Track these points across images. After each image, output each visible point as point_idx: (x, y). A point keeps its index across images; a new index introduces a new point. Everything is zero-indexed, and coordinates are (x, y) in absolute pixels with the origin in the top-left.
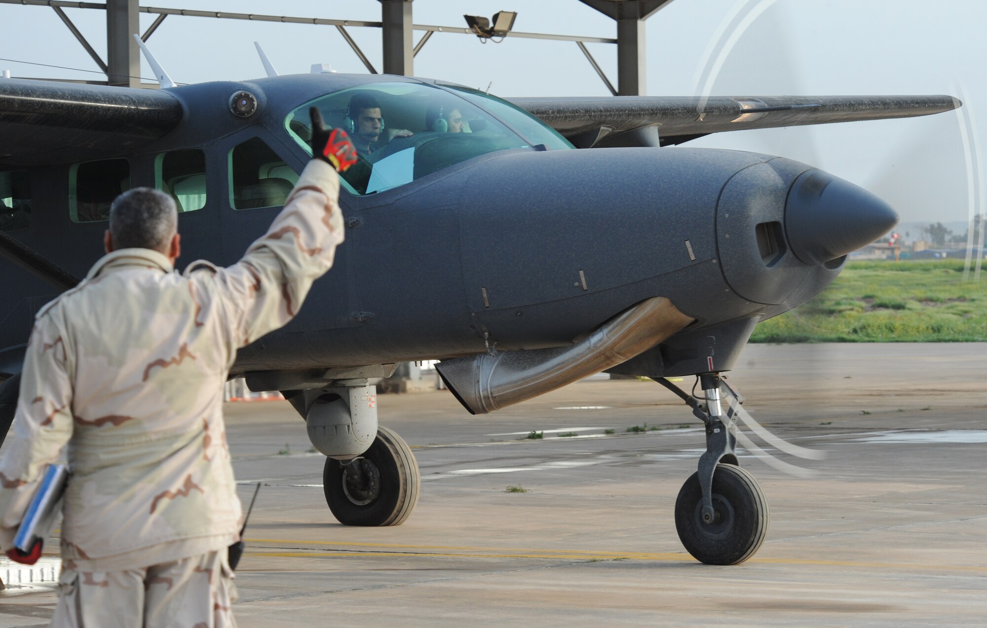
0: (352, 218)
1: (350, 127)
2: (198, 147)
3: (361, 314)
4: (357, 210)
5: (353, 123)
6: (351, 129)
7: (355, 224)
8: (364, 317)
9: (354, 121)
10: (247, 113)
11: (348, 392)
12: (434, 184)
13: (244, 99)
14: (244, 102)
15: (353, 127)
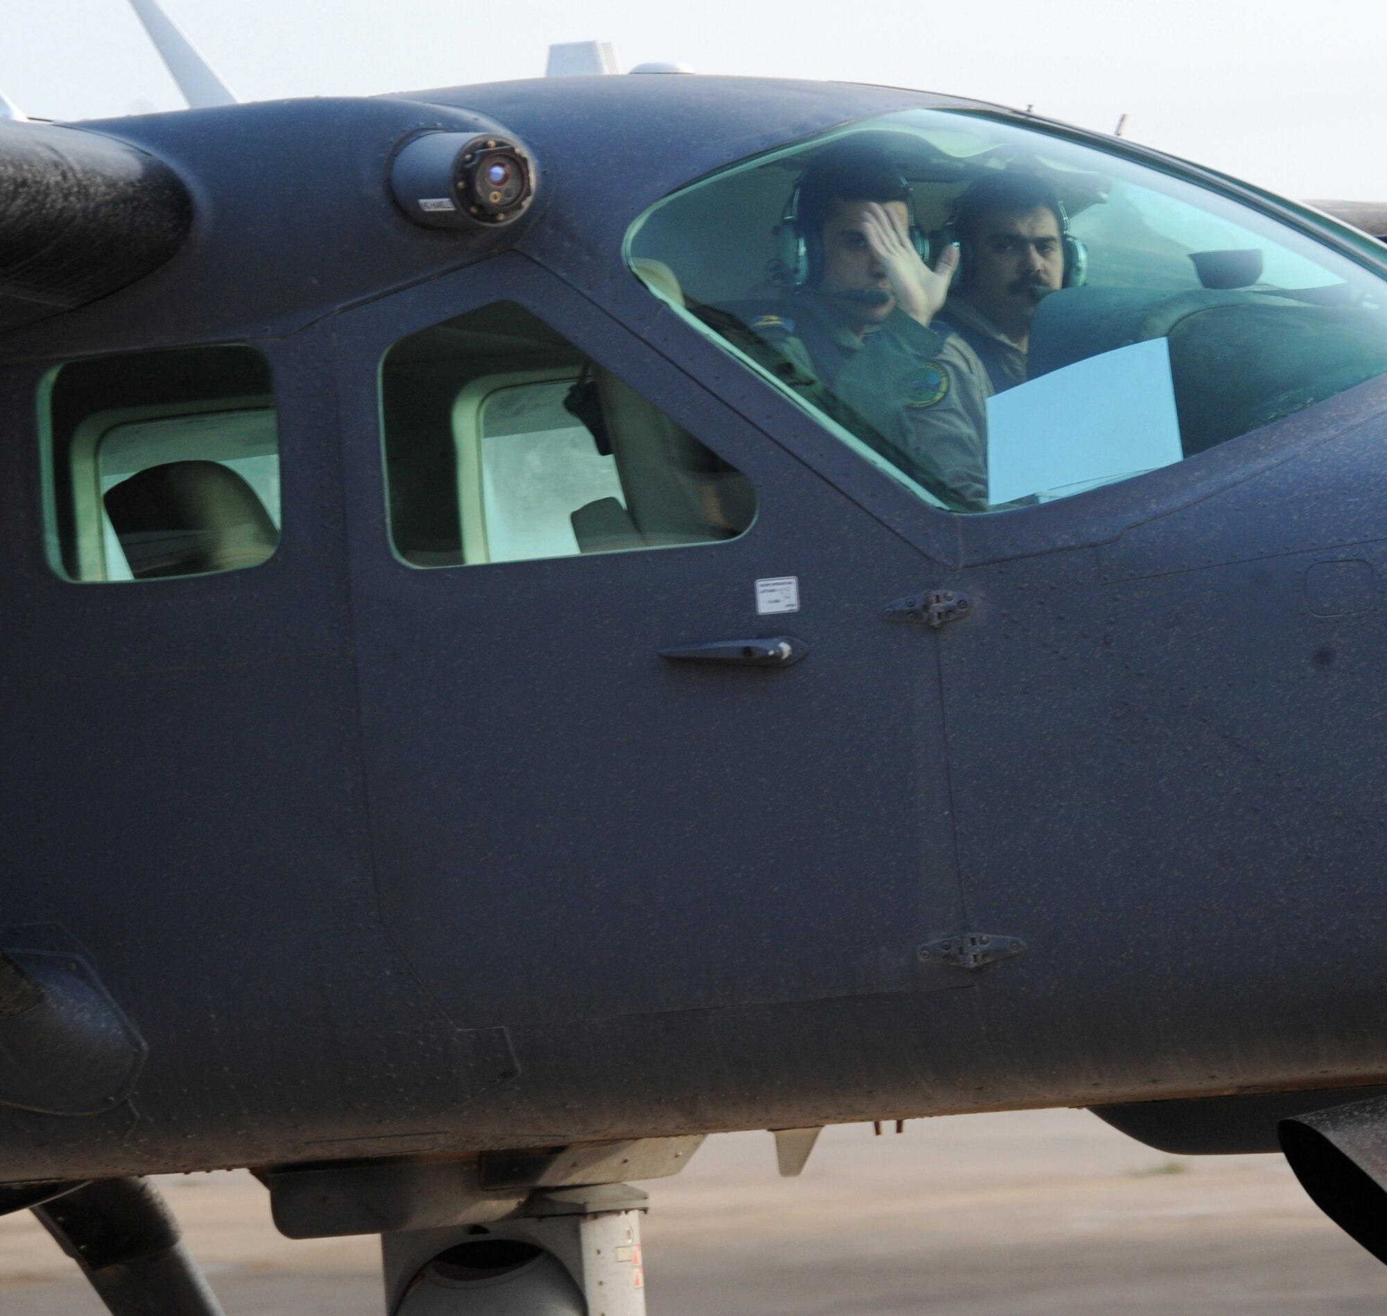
0: (940, 592)
1: (792, 266)
2: (243, 340)
3: (973, 941)
4: (962, 564)
5: (802, 250)
6: (796, 271)
7: (952, 616)
8: (985, 955)
9: (808, 246)
10: (505, 213)
11: (577, 1234)
12: (1270, 468)
13: (498, 160)
14: (498, 171)
15: (803, 265)
